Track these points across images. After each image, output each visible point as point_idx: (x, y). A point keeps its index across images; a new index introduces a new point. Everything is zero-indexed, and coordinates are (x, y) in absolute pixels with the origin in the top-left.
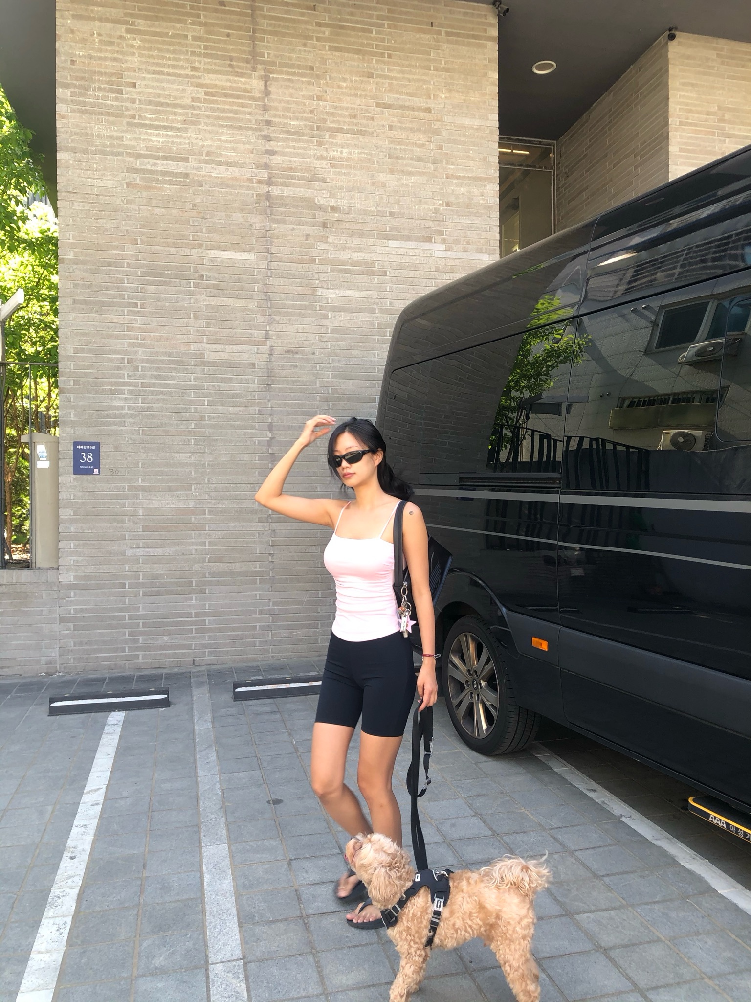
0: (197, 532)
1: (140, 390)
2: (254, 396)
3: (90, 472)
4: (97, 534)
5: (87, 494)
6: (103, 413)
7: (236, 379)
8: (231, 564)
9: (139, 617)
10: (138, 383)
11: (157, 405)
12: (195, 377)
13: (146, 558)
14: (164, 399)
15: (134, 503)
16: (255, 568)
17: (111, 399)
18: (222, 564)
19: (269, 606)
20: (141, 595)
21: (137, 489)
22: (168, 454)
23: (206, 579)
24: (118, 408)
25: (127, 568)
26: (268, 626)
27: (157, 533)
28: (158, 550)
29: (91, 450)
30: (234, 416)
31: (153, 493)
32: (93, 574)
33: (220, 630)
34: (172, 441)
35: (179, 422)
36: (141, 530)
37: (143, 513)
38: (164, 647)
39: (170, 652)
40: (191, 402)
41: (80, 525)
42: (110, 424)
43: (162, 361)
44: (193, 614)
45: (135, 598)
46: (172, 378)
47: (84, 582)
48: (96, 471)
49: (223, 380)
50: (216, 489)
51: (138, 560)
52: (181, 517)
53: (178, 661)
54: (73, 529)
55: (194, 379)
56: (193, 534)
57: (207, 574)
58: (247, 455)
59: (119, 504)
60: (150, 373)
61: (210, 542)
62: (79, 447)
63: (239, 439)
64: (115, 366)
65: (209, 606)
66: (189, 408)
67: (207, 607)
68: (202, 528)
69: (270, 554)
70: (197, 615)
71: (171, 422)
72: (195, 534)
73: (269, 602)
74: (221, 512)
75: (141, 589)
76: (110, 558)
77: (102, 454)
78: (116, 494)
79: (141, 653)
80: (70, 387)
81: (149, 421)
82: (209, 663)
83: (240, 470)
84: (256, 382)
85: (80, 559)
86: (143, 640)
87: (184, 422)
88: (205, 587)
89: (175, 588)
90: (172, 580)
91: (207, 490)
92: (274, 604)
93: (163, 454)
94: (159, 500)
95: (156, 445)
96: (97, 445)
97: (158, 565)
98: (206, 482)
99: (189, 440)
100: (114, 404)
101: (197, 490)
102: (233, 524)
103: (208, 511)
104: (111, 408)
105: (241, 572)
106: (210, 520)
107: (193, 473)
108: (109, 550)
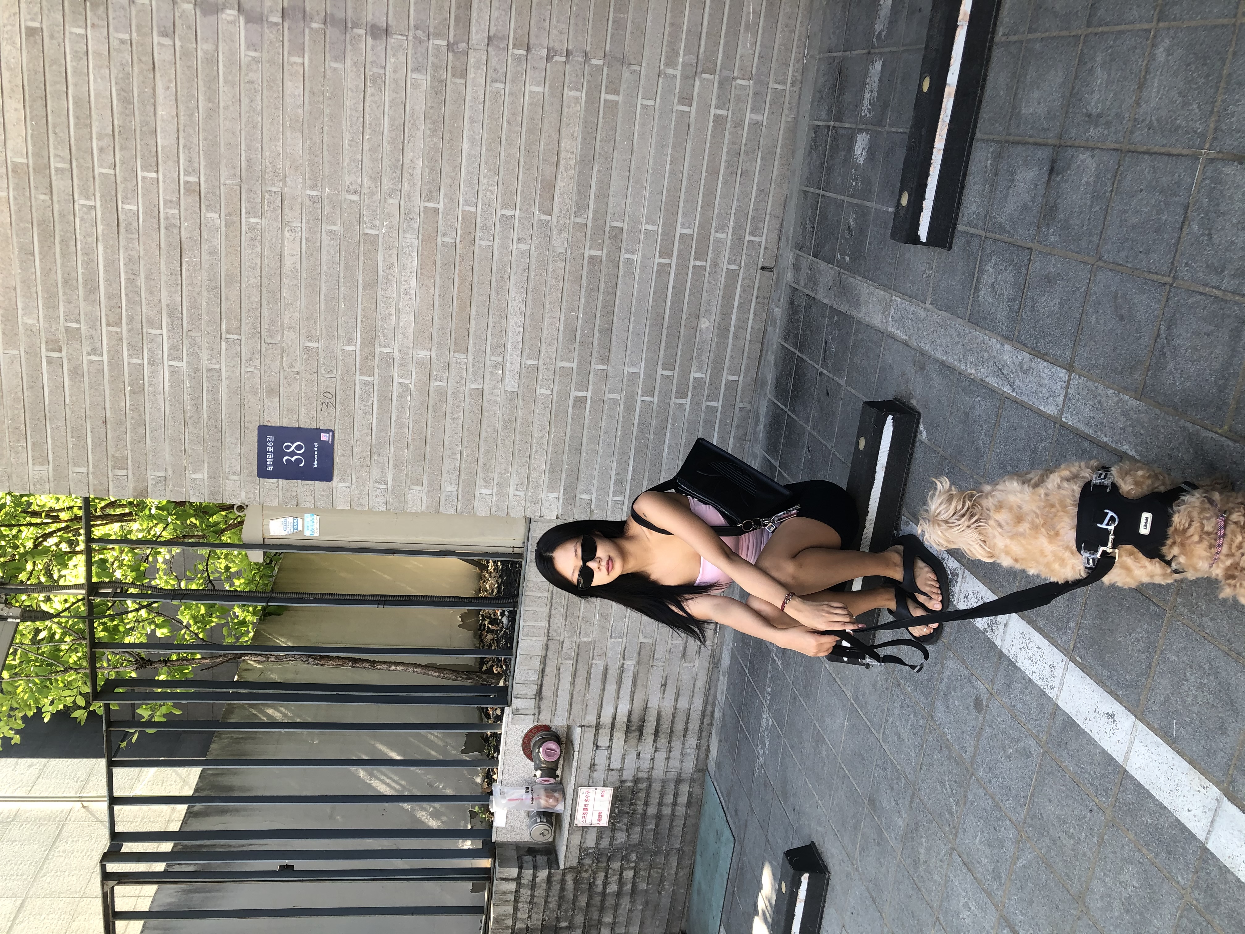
0: (479, 233)
1: (129, 331)
2: (122, 42)
3: (328, 451)
4: (466, 444)
5: (376, 457)
6: (188, 415)
7: (76, 85)
8: (562, 162)
9: (650, 375)
10: (109, 333)
11: (164, 294)
12: (81, 193)
13: (526, 352)
14: (146, 277)
15: (401, 365)
16: (577, 100)
17: (154, 394)
18: (560, 184)
19: (675, 76)
20: (605, 367)
21: (369, 357)
22: (286, 281)
23: (589, 225)
24: (176, 382)
25: (544, 391)
26: (721, 84)
27: (473, 323)
28: (511, 324)
29: (278, 446)
30: (182, 108)
31: (379, 323)
32: (550, 456)
33: (708, 204)
34: (253, 268)
35: (205, 247)
36: (463, 356)
37: (424, 349)
38: (722, 330)
39: (734, 318)
40: (153, 212)
41: (445, 475)
42: (216, 400)
43: (47, 273)
44: (663, 261)
45: (610, 381)
46: (91, 252)
47: (564, 474)
48: (324, 437)
49: (85, 122)
50: (377, 177)
51: (528, 367)
52: (438, 265)
53: (757, 303)
54: (452, 489)
55: (87, 198)
56: (482, 243)
57: (579, 220)
58: (288, 84)
59: (401, 396)
60: (82, 305)
61: (505, 206)
62: (270, 468)
63: (245, 101)
64: (71, 379)
65: (653, 223)
66: (167, 218)
67: (654, 228)
68: (470, 220)
69: (549, 58)
70: (666, 253)
71: (206, 266)
72: (481, 239)
73: (666, 75)
74: (432, 170)
75: (593, 366)
76: (518, 423)
77: (286, 423)
78: (380, 401)
79: (726, 377)
80: (130, 476)
81: (204, 316)
82: (775, 235)
83: (327, 111)
84: (81, 31)
85: (514, 479)
86: (699, 369)
87: (204, 234)
88: (608, 229)
89: (601, 295)
90: (583, 300)
91: (377, 197)
92: (671, 62)
93: (286, 293)
94: (398, 310)
95: (265, 305)
96: (264, 431)
97: (545, 328)
98: (355, 198)
99: (251, 229)
100: (167, 389)
101: (377, 223)
102: (466, 146)
103: (429, 200)
104: (176, 398)
105: (584, 139)
106: (452, 200)
107: (333, 228)
108: (501, 423)
